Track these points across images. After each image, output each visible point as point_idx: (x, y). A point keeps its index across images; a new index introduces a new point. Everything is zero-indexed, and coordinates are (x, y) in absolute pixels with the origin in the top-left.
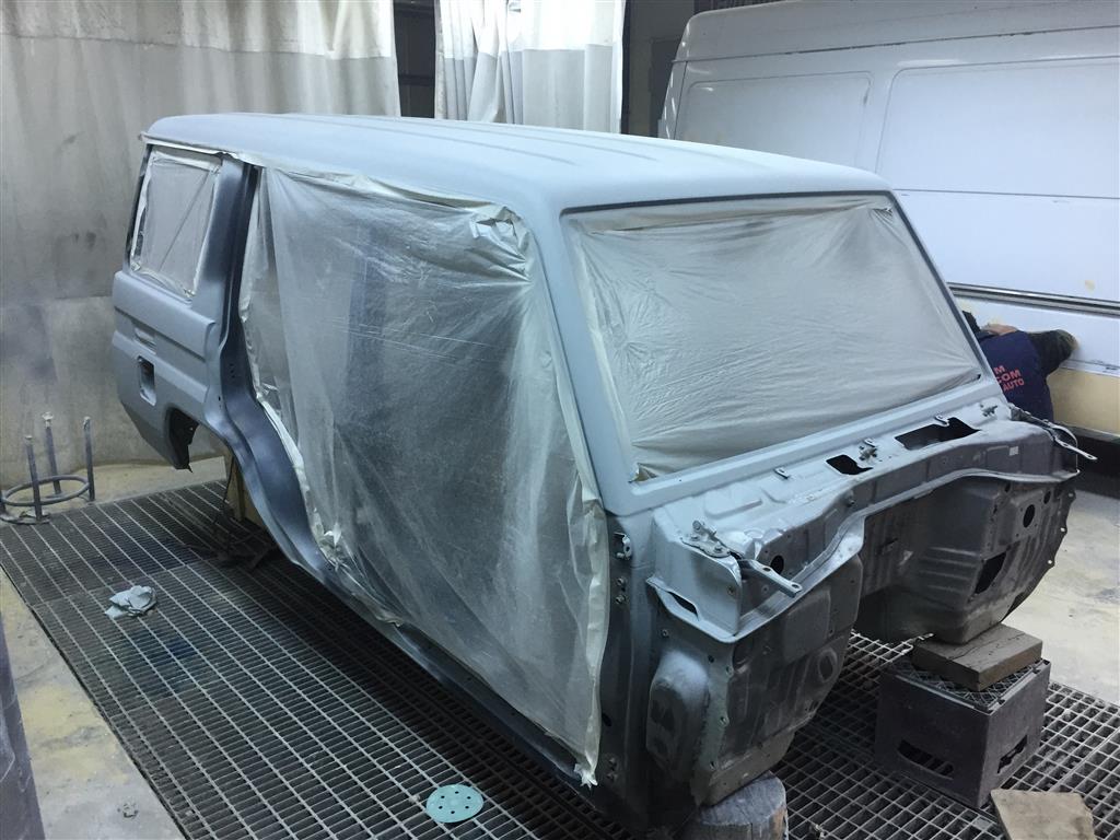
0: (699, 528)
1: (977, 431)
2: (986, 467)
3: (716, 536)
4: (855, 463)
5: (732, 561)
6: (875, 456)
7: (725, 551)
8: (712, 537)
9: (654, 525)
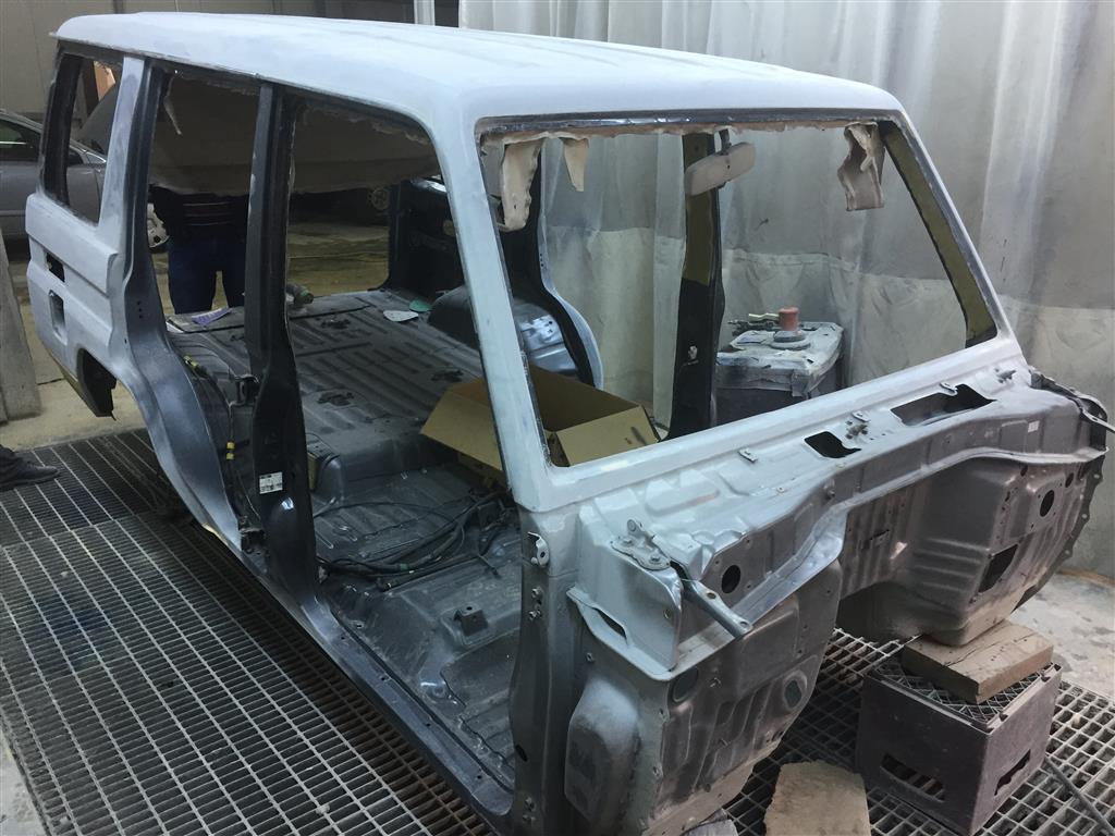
0: (634, 529)
1: (990, 401)
2: (1000, 445)
3: (655, 540)
4: (839, 442)
5: (673, 575)
6: (865, 433)
7: (665, 561)
8: (649, 541)
9: (578, 523)
